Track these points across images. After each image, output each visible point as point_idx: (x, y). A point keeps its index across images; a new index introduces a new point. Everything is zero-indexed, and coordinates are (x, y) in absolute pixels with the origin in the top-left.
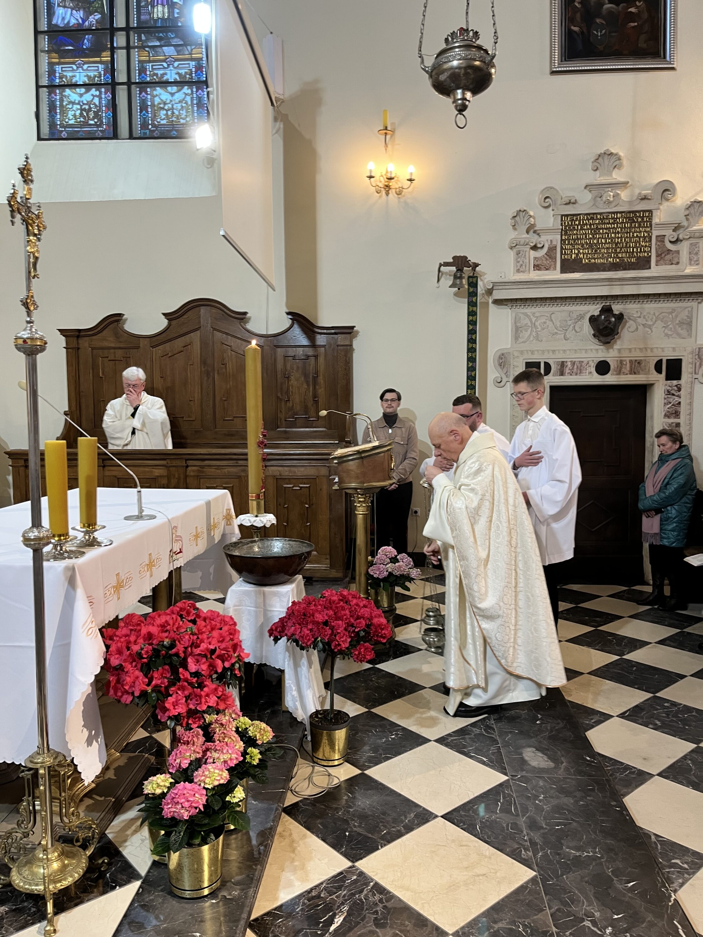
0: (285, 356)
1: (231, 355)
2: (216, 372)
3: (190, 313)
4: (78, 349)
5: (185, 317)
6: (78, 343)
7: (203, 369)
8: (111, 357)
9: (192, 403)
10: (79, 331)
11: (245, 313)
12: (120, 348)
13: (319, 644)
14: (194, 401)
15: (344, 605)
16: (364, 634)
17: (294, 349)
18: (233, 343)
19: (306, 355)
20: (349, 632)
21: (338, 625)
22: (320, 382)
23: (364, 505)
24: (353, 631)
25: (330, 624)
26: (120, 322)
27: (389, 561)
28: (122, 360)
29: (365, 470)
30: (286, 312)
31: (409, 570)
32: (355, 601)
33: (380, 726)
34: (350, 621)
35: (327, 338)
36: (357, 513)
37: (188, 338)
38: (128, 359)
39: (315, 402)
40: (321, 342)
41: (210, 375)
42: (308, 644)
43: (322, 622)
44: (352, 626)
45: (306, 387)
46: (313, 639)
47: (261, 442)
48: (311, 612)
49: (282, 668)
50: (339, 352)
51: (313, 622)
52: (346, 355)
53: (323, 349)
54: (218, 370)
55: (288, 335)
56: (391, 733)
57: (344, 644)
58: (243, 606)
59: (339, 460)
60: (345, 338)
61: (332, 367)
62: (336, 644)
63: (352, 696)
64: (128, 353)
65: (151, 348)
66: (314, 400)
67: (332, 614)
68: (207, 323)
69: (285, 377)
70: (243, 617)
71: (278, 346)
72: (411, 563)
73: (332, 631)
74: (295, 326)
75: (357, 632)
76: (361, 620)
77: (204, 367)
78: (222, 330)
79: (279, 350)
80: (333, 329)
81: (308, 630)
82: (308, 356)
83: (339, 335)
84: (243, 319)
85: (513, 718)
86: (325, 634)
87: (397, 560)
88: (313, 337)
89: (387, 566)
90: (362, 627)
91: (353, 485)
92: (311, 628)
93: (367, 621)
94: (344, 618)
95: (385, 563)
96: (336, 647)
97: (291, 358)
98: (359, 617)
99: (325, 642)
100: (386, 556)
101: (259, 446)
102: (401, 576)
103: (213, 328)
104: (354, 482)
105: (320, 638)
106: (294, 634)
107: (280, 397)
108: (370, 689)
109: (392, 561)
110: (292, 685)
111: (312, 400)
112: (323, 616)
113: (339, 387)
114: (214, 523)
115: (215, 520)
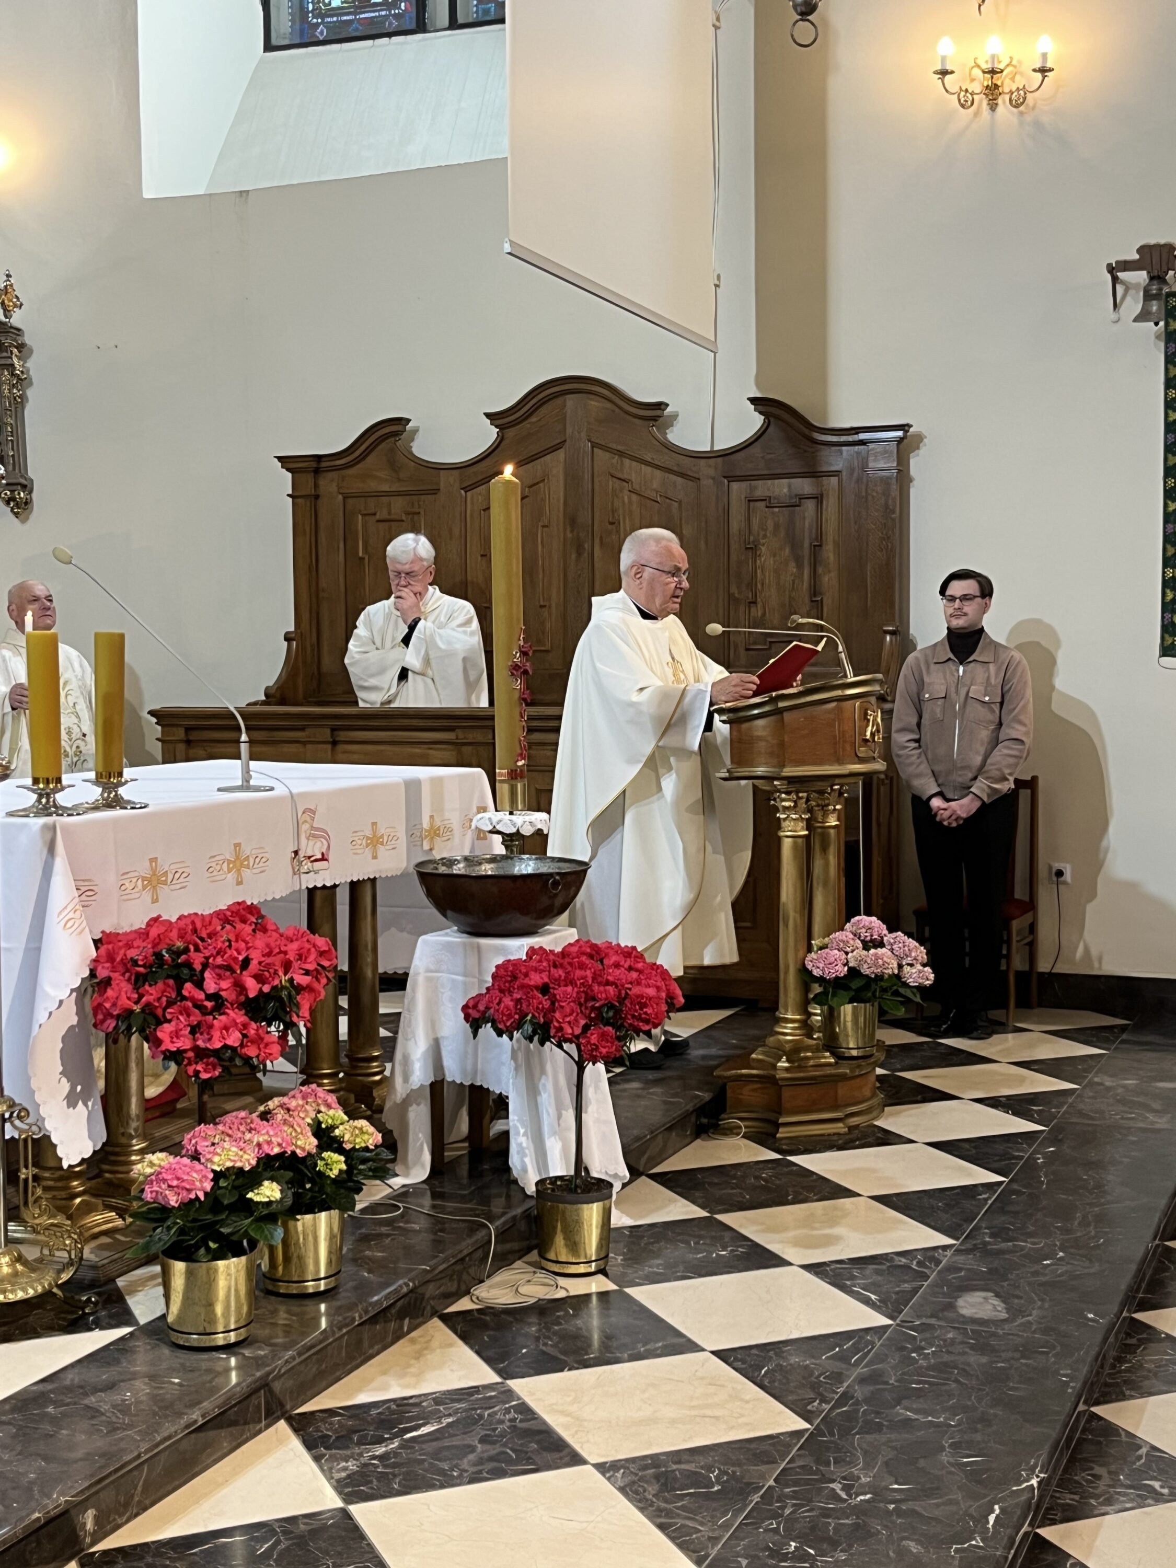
0: (749, 501)
1: (630, 502)
2: (597, 541)
3: (544, 410)
4: (317, 497)
5: (533, 419)
6: (316, 486)
7: (569, 535)
8: (382, 514)
9: (545, 612)
10: (318, 458)
11: (661, 406)
12: (399, 494)
13: (526, 1027)
14: (550, 607)
15: (587, 962)
16: (611, 1014)
17: (770, 482)
18: (633, 475)
19: (796, 495)
20: (586, 1008)
21: (565, 993)
22: (828, 558)
23: (794, 816)
24: (593, 1007)
25: (552, 990)
26: (402, 437)
27: (860, 945)
28: (403, 521)
29: (786, 739)
30: (749, 399)
31: (900, 966)
32: (614, 959)
33: (712, 1238)
34: (592, 991)
35: (845, 454)
36: (782, 834)
37: (539, 467)
38: (416, 517)
39: (814, 604)
40: (831, 465)
41: (584, 548)
42: (508, 1024)
43: (537, 988)
44: (594, 999)
45: (795, 570)
46: (517, 1017)
47: (517, 665)
48: (524, 970)
49: (504, 1093)
50: (871, 485)
51: (522, 987)
52: (886, 493)
53: (834, 480)
54: (601, 538)
55: (756, 450)
56: (724, 1249)
57: (572, 1028)
58: (442, 972)
59: (731, 715)
60: (886, 452)
61: (856, 523)
62: (555, 1027)
63: (697, 1194)
64: (416, 504)
65: (463, 492)
66: (812, 601)
67: (560, 976)
68: (579, 433)
69: (747, 548)
70: (443, 993)
71: (732, 478)
72: (913, 954)
73: (553, 1003)
74: (769, 430)
75: (599, 1009)
76: (608, 988)
77: (572, 531)
78: (610, 446)
79: (735, 486)
80: (857, 433)
81: (512, 1000)
82: (800, 499)
83: (871, 446)
84: (655, 419)
85: (1001, 1252)
86: (538, 1008)
87: (881, 944)
88: (813, 453)
89: (850, 955)
90: (606, 999)
91: (760, 770)
92: (519, 997)
93: (623, 992)
94: (578, 983)
95: (848, 950)
96: (556, 1032)
97: (763, 504)
98: (608, 983)
99: (538, 1023)
100: (855, 935)
101: (513, 674)
102: (879, 978)
103: (591, 442)
104: (766, 764)
105: (530, 1015)
106: (488, 1008)
107: (736, 595)
108: (742, 1189)
109: (866, 947)
110: (519, 1125)
111: (807, 600)
112: (542, 978)
113: (869, 568)
114: (432, 826)
115: (438, 823)
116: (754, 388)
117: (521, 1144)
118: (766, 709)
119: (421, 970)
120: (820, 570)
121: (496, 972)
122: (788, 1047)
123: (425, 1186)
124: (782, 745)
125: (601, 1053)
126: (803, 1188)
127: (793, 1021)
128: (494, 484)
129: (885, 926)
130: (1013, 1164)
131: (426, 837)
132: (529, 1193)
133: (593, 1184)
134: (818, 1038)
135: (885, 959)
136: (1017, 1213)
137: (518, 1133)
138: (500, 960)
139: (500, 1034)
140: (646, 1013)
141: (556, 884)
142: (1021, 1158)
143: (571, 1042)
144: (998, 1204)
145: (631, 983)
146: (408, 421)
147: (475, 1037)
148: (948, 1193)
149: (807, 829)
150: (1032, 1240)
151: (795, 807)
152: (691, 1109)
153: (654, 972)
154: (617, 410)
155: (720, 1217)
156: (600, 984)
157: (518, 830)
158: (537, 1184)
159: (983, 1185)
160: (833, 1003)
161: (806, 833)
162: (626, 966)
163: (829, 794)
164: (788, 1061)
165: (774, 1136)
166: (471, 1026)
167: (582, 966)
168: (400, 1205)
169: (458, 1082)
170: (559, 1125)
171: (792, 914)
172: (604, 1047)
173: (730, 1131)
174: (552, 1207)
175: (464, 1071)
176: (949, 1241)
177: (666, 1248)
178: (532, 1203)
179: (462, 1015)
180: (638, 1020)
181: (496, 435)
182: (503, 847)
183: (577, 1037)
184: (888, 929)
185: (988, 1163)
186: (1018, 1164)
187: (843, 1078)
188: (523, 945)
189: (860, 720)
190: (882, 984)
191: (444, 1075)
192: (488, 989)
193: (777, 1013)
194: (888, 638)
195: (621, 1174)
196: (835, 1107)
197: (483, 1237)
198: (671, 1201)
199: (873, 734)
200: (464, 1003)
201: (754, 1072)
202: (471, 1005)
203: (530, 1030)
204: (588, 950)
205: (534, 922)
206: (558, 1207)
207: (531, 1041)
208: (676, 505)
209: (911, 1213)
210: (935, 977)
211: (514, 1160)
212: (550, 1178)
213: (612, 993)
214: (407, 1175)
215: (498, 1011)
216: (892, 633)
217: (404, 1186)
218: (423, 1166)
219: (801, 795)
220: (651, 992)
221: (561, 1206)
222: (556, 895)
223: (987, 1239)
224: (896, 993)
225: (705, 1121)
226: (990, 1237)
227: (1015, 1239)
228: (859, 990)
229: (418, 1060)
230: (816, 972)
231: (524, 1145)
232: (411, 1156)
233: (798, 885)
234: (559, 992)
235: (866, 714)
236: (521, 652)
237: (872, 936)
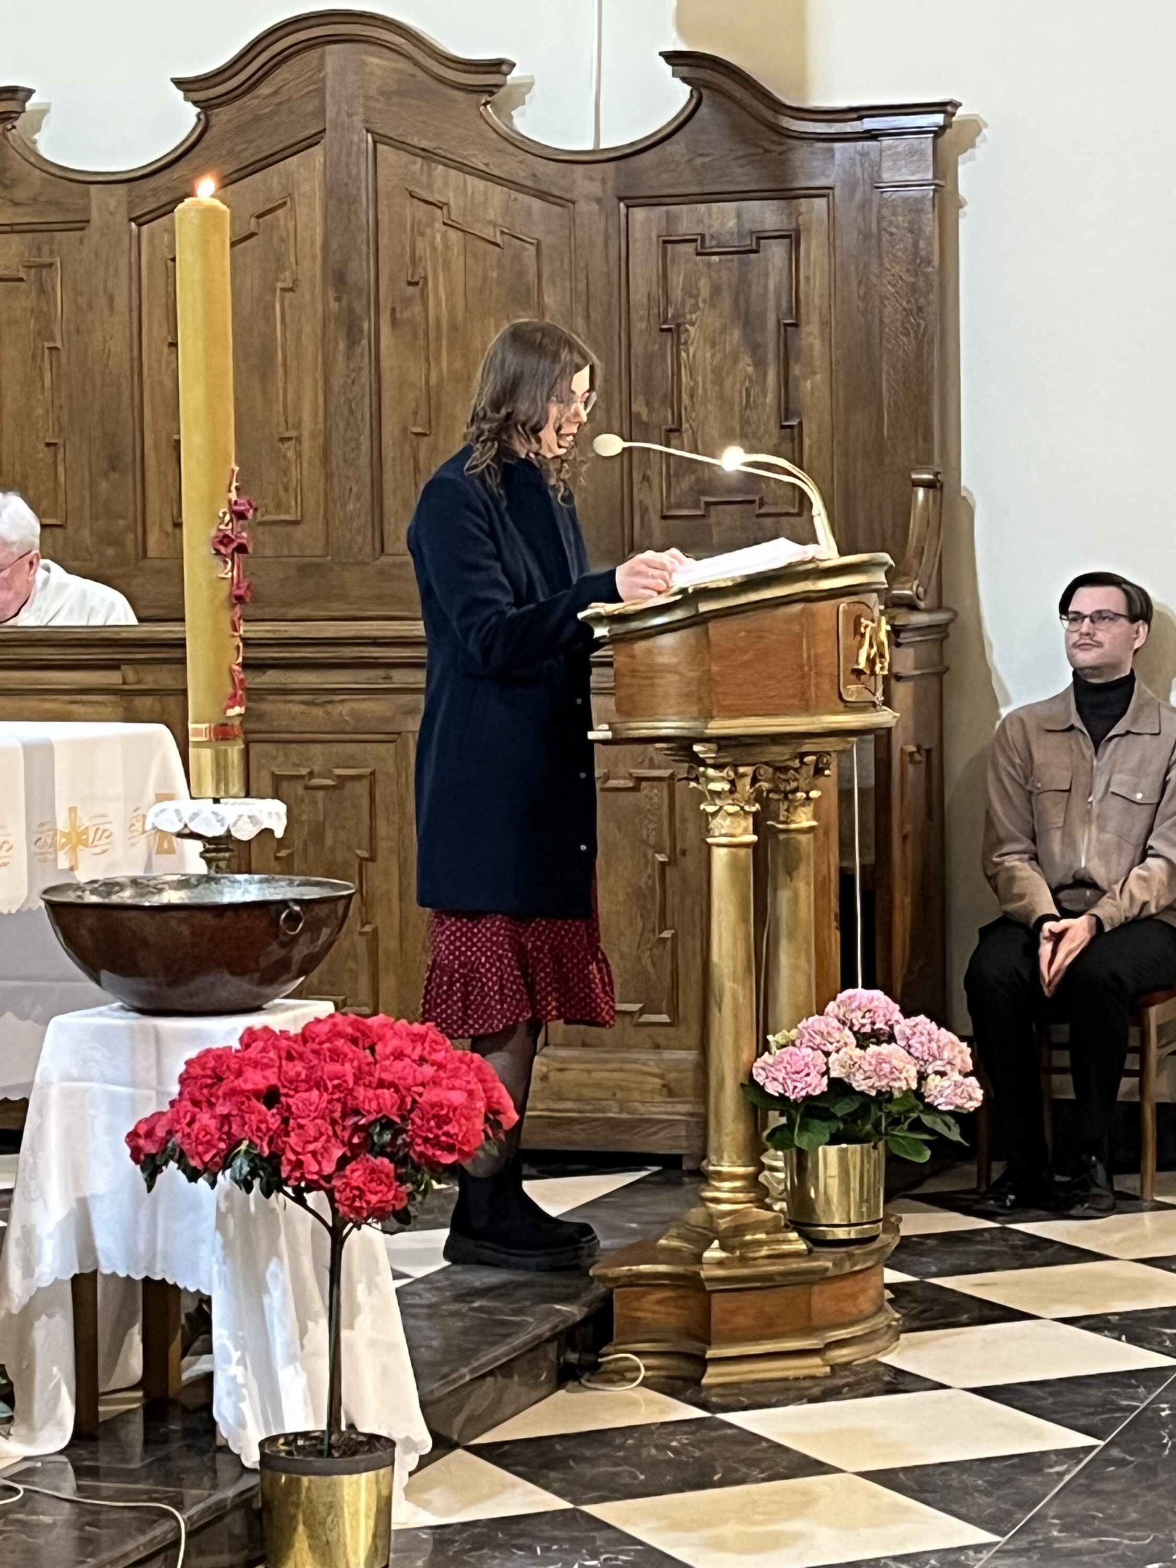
0: (665, 242)
1: (447, 246)
2: (385, 318)
3: (282, 74)
5: (264, 90)
7: (334, 306)
9: (289, 450)
11: (498, 66)
12: (12, 229)
13: (237, 1162)
14: (299, 440)
15: (346, 1049)
16: (387, 1137)
17: (702, 207)
18: (451, 194)
19: (752, 233)
20: (344, 1128)
21: (307, 1103)
22: (811, 346)
23: (732, 809)
24: (356, 1124)
25: (283, 1099)
26: (15, 123)
27: (854, 1041)
28: (21, 280)
29: (714, 668)
30: (661, 54)
31: (922, 1077)
32: (394, 1043)
33: (572, 1540)
34: (356, 1098)
35: (838, 156)
36: (709, 840)
37: (275, 179)
38: (44, 272)
39: (789, 430)
40: (811, 177)
41: (362, 331)
42: (207, 1158)
43: (257, 1094)
44: (357, 1112)
45: (750, 369)
46: (222, 1145)
47: (226, 536)
48: (234, 1066)
49: (205, 1291)
50: (886, 212)
51: (233, 1093)
52: (915, 230)
53: (820, 203)
54: (393, 310)
55: (676, 147)
56: (594, 1556)
57: (319, 1163)
58: (91, 1080)
59: (614, 626)
60: (912, 152)
61: (860, 283)
62: (289, 1161)
63: (552, 1474)
64: (46, 249)
65: (133, 225)
66: (783, 427)
67: (298, 1074)
68: (350, 115)
69: (662, 330)
70: (94, 1118)
71: (632, 201)
72: (946, 1055)
73: (285, 1121)
74: (704, 110)
75: (365, 1130)
76: (379, 1091)
77: (338, 299)
78: (408, 141)
79: (639, 214)
80: (860, 118)
81: (213, 1117)
82: (759, 238)
83: (887, 142)
84: (490, 90)
85: (1078, 1552)
86: (259, 1129)
87: (891, 1039)
88: (781, 154)
89: (834, 1056)
90: (378, 1113)
91: (669, 726)
92: (225, 1112)
93: (409, 1100)
94: (330, 1085)
95: (830, 1048)
96: (291, 1171)
97: (689, 248)
98: (382, 1084)
99: (259, 1156)
100: (844, 1023)
101: (218, 552)
102: (884, 1097)
103: (373, 133)
104: (681, 715)
105: (246, 1143)
106: (170, 1133)
107: (644, 417)
108: (633, 1465)
109: (863, 1040)
110: (230, 1346)
111: (773, 425)
112: (265, 1078)
113: (885, 367)
114: (73, 825)
115: (85, 821)
116: (673, 33)
117: (234, 1378)
118: (679, 615)
119: (54, 1078)
120: (796, 370)
121: (187, 1072)
122: (723, 1224)
123: (64, 1459)
124: (707, 679)
125: (368, 1203)
126: (741, 1461)
127: (733, 1177)
128: (181, 211)
129: (897, 1007)
130: (1116, 1418)
131: (63, 846)
132: (248, 1464)
133: (361, 1443)
134: (781, 1211)
135: (895, 1063)
136: (1115, 1493)
137: (228, 1360)
138: (193, 1053)
139: (193, 1176)
140: (447, 1134)
141: (293, 919)
142: (1132, 1409)
143: (319, 1188)
144: (1082, 1481)
145: (423, 1084)
146: (30, 92)
147: (150, 1188)
148: (995, 1465)
149: (755, 832)
150: (1131, 1533)
151: (731, 792)
152: (548, 1334)
153: (464, 1067)
154: (420, 74)
155: (588, 1509)
156: (369, 1086)
157: (229, 831)
158: (262, 1444)
159: (1057, 1452)
160: (802, 1141)
161: (754, 838)
162: (415, 1056)
163: (796, 770)
164: (723, 1247)
165: (698, 1382)
166: (143, 1169)
167: (336, 1056)
168: (20, 1487)
169: (122, 1274)
170: (302, 1347)
171: (728, 984)
172: (376, 1193)
173: (621, 1375)
174: (289, 1482)
175: (131, 1255)
176: (985, 1537)
177: (494, 1558)
178: (254, 1480)
179: (128, 1151)
180: (433, 1146)
181: (194, 120)
182: (203, 862)
183: (328, 1178)
184: (902, 1011)
185: (1075, 1417)
186: (1126, 1418)
187: (822, 1277)
188: (235, 1029)
189: (847, 633)
190: (890, 1106)
191: (96, 1262)
192: (172, 1103)
193: (704, 1163)
194: (921, 493)
195: (416, 1438)
196: (809, 1330)
197: (167, 1532)
198: (504, 1487)
199: (871, 662)
200: (131, 1128)
201: (662, 1268)
202: (142, 1132)
203: (246, 1169)
204: (349, 1030)
205: (255, 989)
206: (298, 1482)
207: (248, 1188)
208: (532, 249)
209: (928, 1496)
210: (985, 1095)
211: (222, 1409)
212: (285, 1436)
213: (389, 1103)
214: (30, 1440)
215: (189, 1135)
216: (928, 485)
217: (26, 1459)
218: (60, 1424)
219: (741, 770)
220: (458, 1098)
221: (305, 1480)
222: (294, 939)
223: (1055, 1533)
224: (917, 1126)
225: (573, 1357)
226: (1060, 1531)
227: (1106, 1533)
228: (853, 1117)
229: (51, 1236)
230: (773, 1089)
231: (240, 1380)
232: (38, 1408)
233: (740, 934)
234: (295, 1102)
235: (857, 624)
236: (233, 512)
237: (873, 1023)
